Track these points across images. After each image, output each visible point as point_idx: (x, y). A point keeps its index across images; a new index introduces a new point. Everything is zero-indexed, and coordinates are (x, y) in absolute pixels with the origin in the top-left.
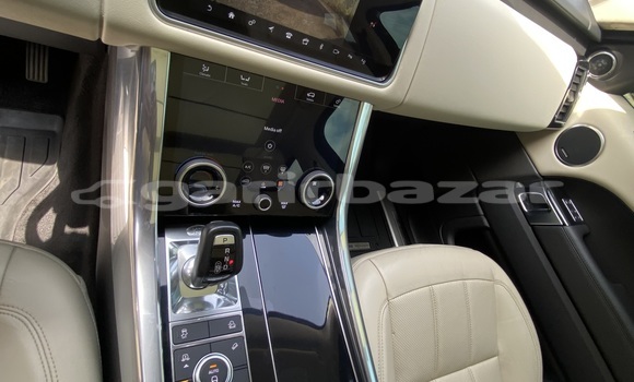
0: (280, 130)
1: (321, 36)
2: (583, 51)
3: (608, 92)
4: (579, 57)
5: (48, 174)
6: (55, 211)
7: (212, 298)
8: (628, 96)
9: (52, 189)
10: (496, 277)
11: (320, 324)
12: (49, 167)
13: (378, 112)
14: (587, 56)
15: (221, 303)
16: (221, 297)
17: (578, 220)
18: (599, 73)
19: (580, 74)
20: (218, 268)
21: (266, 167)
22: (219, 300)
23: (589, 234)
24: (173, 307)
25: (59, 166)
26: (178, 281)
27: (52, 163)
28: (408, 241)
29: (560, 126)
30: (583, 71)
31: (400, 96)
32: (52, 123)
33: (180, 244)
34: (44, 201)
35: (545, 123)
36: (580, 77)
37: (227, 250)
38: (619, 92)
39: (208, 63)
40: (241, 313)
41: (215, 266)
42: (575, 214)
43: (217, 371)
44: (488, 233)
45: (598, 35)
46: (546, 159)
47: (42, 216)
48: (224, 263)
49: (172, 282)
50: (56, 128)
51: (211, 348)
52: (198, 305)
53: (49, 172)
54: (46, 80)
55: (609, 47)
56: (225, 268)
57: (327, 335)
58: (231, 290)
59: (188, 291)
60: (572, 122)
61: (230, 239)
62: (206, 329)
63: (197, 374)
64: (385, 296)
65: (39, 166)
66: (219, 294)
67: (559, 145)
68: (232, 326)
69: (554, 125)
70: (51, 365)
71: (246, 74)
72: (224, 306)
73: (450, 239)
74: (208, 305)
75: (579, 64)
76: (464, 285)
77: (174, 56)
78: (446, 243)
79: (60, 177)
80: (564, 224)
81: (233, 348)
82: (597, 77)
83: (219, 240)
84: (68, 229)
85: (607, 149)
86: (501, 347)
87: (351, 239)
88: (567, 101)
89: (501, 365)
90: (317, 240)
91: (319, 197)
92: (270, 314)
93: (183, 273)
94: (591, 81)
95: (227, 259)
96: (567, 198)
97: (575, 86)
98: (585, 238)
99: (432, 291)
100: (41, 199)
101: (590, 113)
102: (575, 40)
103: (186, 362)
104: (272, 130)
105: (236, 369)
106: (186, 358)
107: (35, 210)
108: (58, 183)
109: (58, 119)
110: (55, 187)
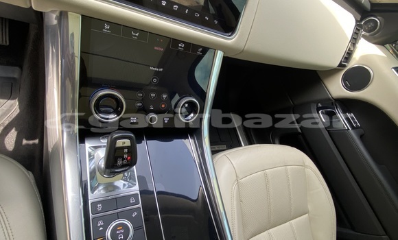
0: (161, 70)
1: (186, 4)
2: (359, 17)
3: (375, 43)
4: (357, 21)
5: (12, 106)
6: (16, 130)
7: (120, 183)
8: (387, 46)
9: (14, 116)
10: (306, 164)
11: (195, 198)
12: (12, 102)
13: (227, 57)
14: (361, 20)
15: (126, 186)
16: (126, 183)
17: (357, 126)
18: (369, 31)
19: (357, 32)
20: (120, 162)
21: (153, 95)
22: (124, 185)
23: (363, 135)
24: (91, 190)
25: (19, 101)
26: (95, 173)
27: (14, 99)
28: (250, 142)
29: (345, 66)
30: (359, 30)
31: (241, 46)
32: (14, 72)
33: (96, 148)
34: (9, 124)
35: (336, 64)
36: (357, 34)
37: (126, 150)
38: (381, 43)
39: (109, 23)
40: (138, 192)
41: (118, 161)
42: (355, 123)
43: (122, 231)
44: (300, 136)
45: (368, 6)
46: (337, 88)
47: (8, 133)
48: (123, 159)
49: (91, 173)
50: (16, 75)
51: (118, 216)
52: (110, 187)
53: (12, 105)
54: (8, 44)
55: (376, 14)
56: (125, 162)
57: (199, 205)
58: (132, 178)
59: (102, 179)
60: (353, 63)
61: (127, 143)
62: (115, 204)
63: (108, 234)
64: (235, 178)
65: (6, 101)
66: (124, 180)
67: (345, 79)
68: (132, 201)
69: (341, 66)
70: (10, 231)
71: (136, 30)
72: (128, 188)
73: (277, 141)
74: (117, 188)
75: (356, 25)
76: (286, 169)
77: (84, 17)
78: (274, 143)
79: (20, 108)
80: (348, 129)
81: (134, 216)
82: (368, 34)
83: (120, 143)
84: (25, 142)
85: (374, 80)
86: (310, 208)
87: (212, 143)
88: (349, 50)
89: (310, 219)
90: (190, 143)
91: (189, 114)
92: (159, 193)
93: (99, 168)
94: (364, 37)
95: (125, 156)
96: (350, 112)
97: (354, 40)
98: (361, 137)
99: (265, 174)
100: (7, 122)
101: (364, 58)
102: (354, 10)
103: (101, 226)
104: (156, 69)
105: (135, 229)
106: (100, 223)
107: (3, 130)
108: (18, 111)
109: (17, 69)
110: (16, 114)
